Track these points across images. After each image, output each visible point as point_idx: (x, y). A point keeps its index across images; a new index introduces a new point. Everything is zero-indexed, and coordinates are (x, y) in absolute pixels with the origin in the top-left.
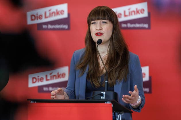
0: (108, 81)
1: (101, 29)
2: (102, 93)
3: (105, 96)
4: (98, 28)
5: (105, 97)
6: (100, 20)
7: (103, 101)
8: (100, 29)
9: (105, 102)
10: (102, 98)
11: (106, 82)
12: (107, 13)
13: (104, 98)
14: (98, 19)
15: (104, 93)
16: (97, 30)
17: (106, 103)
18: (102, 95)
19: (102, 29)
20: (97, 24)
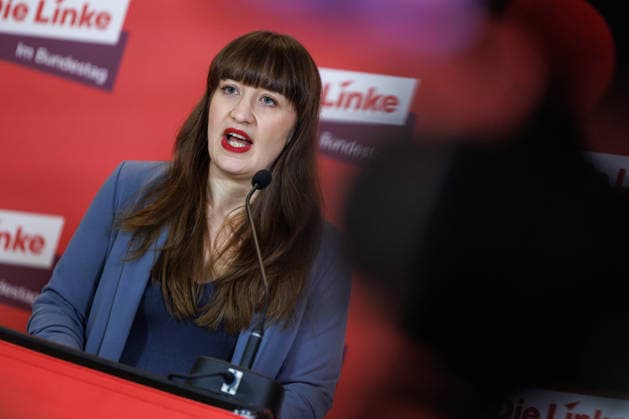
0: (262, 334)
1: (250, 120)
2: (232, 370)
3: (237, 386)
4: (240, 116)
5: (238, 391)
6: (256, 87)
7: (228, 404)
8: (246, 123)
9: (232, 410)
10: (225, 388)
11: (257, 335)
12: (291, 71)
13: (232, 392)
14: (249, 81)
15: (239, 375)
16: (234, 119)
17: (236, 412)
18: (230, 380)
19: (255, 122)
20: (242, 98)
